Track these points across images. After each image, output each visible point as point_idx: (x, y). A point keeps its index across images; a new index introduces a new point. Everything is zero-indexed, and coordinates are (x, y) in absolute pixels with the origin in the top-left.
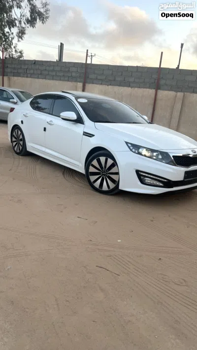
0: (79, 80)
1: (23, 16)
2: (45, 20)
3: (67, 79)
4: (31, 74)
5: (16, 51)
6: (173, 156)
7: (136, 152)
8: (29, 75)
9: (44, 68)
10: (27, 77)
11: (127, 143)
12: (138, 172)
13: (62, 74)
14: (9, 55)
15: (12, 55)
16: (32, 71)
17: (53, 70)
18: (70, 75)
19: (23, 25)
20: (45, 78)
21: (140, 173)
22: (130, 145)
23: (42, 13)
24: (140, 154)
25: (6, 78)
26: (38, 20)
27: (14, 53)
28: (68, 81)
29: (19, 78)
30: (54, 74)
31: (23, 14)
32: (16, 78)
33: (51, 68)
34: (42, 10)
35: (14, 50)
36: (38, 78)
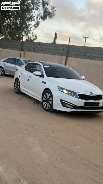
0: (64, 54)
1: (39, 15)
2: (52, 17)
3: (57, 54)
4: (37, 50)
5: (33, 35)
6: (78, 94)
7: (62, 91)
8: (36, 51)
9: (45, 47)
10: (34, 52)
11: (58, 87)
12: (61, 100)
13: (54, 51)
14: (29, 38)
15: (30, 38)
16: (37, 49)
17: (50, 49)
18: (59, 51)
19: (39, 20)
20: (45, 53)
21: (62, 101)
22: (59, 88)
23: (51, 13)
24: (63, 92)
25: (22, 52)
26: (48, 17)
27: (32, 36)
28: (58, 55)
29: (30, 52)
30: (50, 50)
31: (39, 14)
32: (28, 52)
33: (49, 47)
34: (51, 11)
35: (32, 34)
36: (41, 53)
